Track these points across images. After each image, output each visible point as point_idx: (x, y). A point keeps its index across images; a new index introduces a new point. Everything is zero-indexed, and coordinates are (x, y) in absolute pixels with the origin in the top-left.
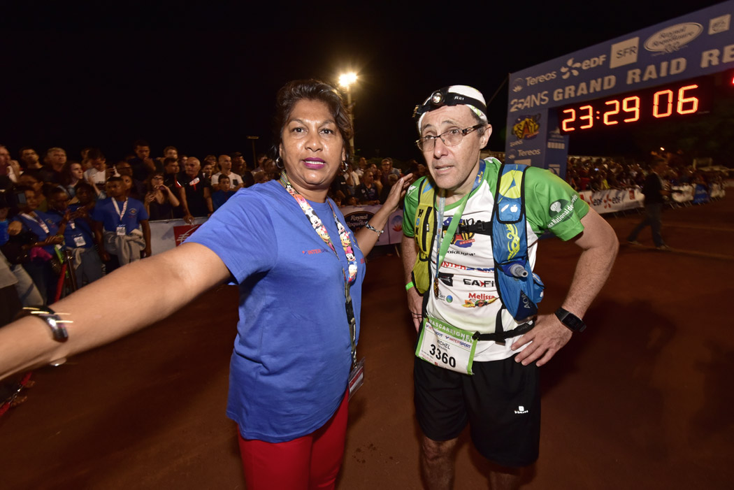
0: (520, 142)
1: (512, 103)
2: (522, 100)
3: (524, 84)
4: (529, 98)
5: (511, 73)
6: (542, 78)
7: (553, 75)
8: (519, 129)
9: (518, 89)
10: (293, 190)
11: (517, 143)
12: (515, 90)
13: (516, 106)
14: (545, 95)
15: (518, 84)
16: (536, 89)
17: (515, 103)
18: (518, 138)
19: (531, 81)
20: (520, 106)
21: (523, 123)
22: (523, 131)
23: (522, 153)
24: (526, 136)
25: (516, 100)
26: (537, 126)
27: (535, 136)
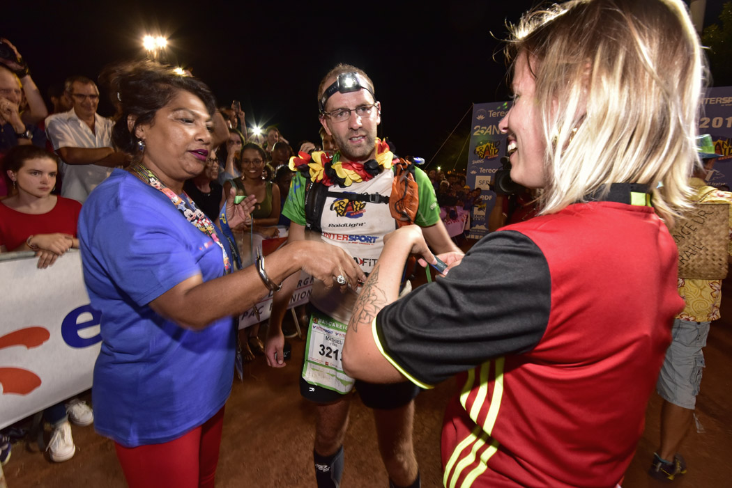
0: (482, 161)
1: (475, 128)
2: (485, 128)
3: (486, 115)
4: (490, 127)
5: (476, 103)
6: (502, 114)
8: (481, 150)
9: (481, 117)
10: (158, 184)
11: (478, 161)
12: (478, 118)
13: (478, 131)
15: (481, 113)
17: (478, 129)
18: (480, 158)
19: (492, 114)
20: (482, 132)
21: (484, 146)
22: (484, 153)
23: (483, 170)
24: (487, 157)
25: (479, 127)
26: (496, 151)
27: (495, 158)
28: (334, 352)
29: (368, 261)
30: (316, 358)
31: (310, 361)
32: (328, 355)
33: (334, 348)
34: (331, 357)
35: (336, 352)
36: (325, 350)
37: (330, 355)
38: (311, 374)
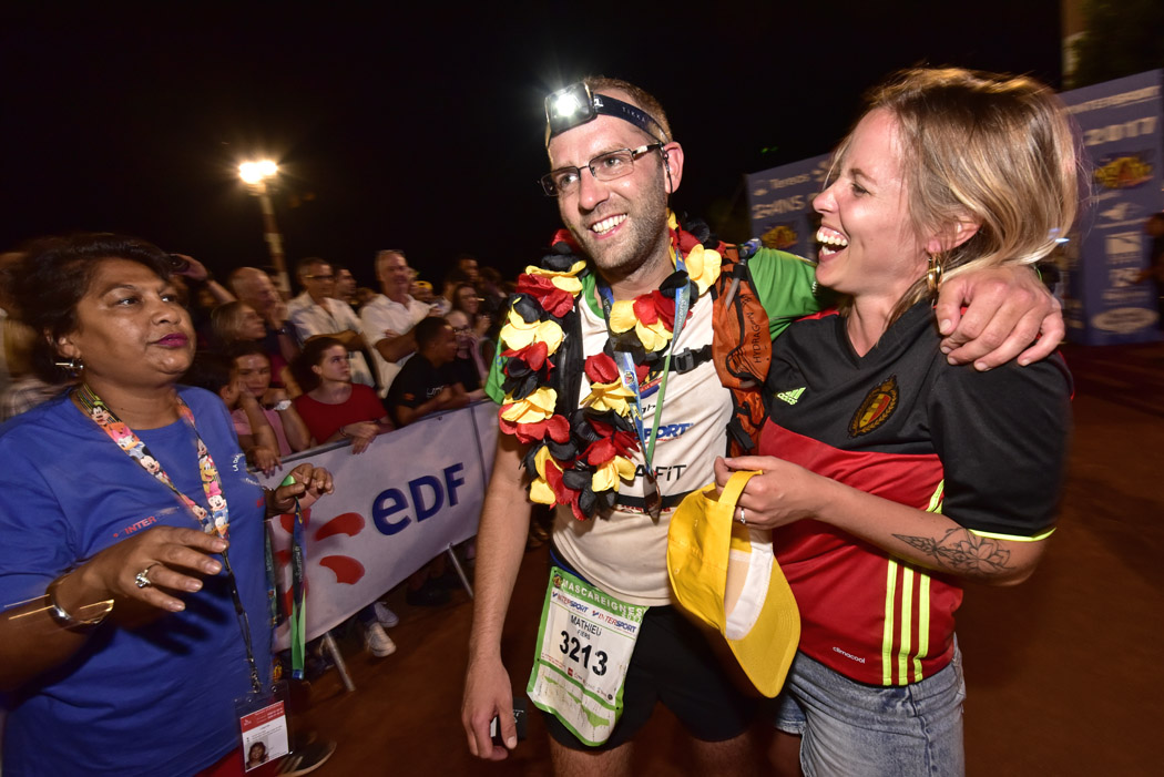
1: (755, 209)
2: (770, 206)
3: (767, 186)
4: (778, 202)
5: (750, 173)
6: (791, 181)
7: (804, 178)
8: (771, 239)
9: (761, 192)
10: (106, 415)
12: (757, 194)
13: (761, 212)
14: (799, 200)
15: (760, 187)
16: (786, 193)
17: (759, 209)
19: (778, 184)
20: (767, 212)
21: (775, 232)
22: (778, 241)
25: (760, 206)
28: (584, 650)
29: (665, 472)
30: (555, 657)
31: (544, 663)
32: (572, 656)
33: (584, 643)
34: (576, 659)
35: (587, 650)
36: (570, 643)
37: (577, 655)
38: (543, 690)
